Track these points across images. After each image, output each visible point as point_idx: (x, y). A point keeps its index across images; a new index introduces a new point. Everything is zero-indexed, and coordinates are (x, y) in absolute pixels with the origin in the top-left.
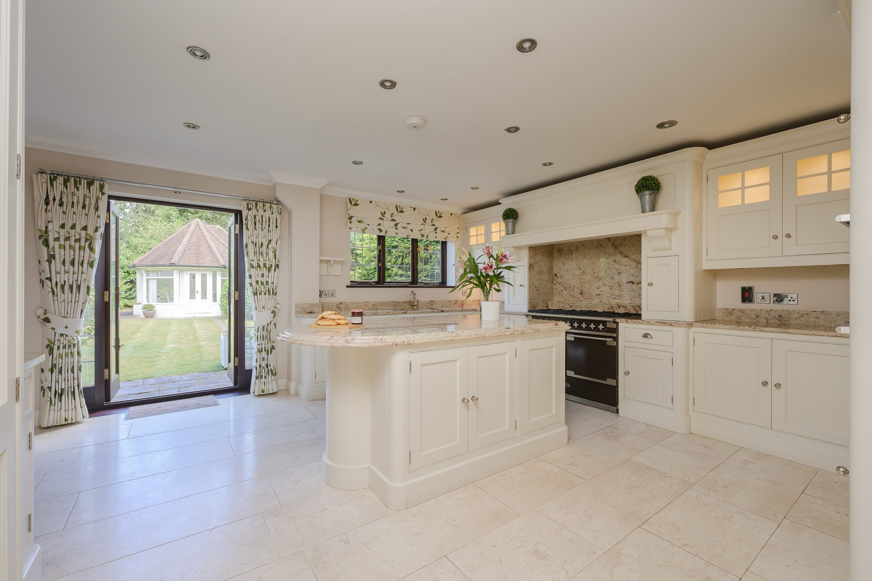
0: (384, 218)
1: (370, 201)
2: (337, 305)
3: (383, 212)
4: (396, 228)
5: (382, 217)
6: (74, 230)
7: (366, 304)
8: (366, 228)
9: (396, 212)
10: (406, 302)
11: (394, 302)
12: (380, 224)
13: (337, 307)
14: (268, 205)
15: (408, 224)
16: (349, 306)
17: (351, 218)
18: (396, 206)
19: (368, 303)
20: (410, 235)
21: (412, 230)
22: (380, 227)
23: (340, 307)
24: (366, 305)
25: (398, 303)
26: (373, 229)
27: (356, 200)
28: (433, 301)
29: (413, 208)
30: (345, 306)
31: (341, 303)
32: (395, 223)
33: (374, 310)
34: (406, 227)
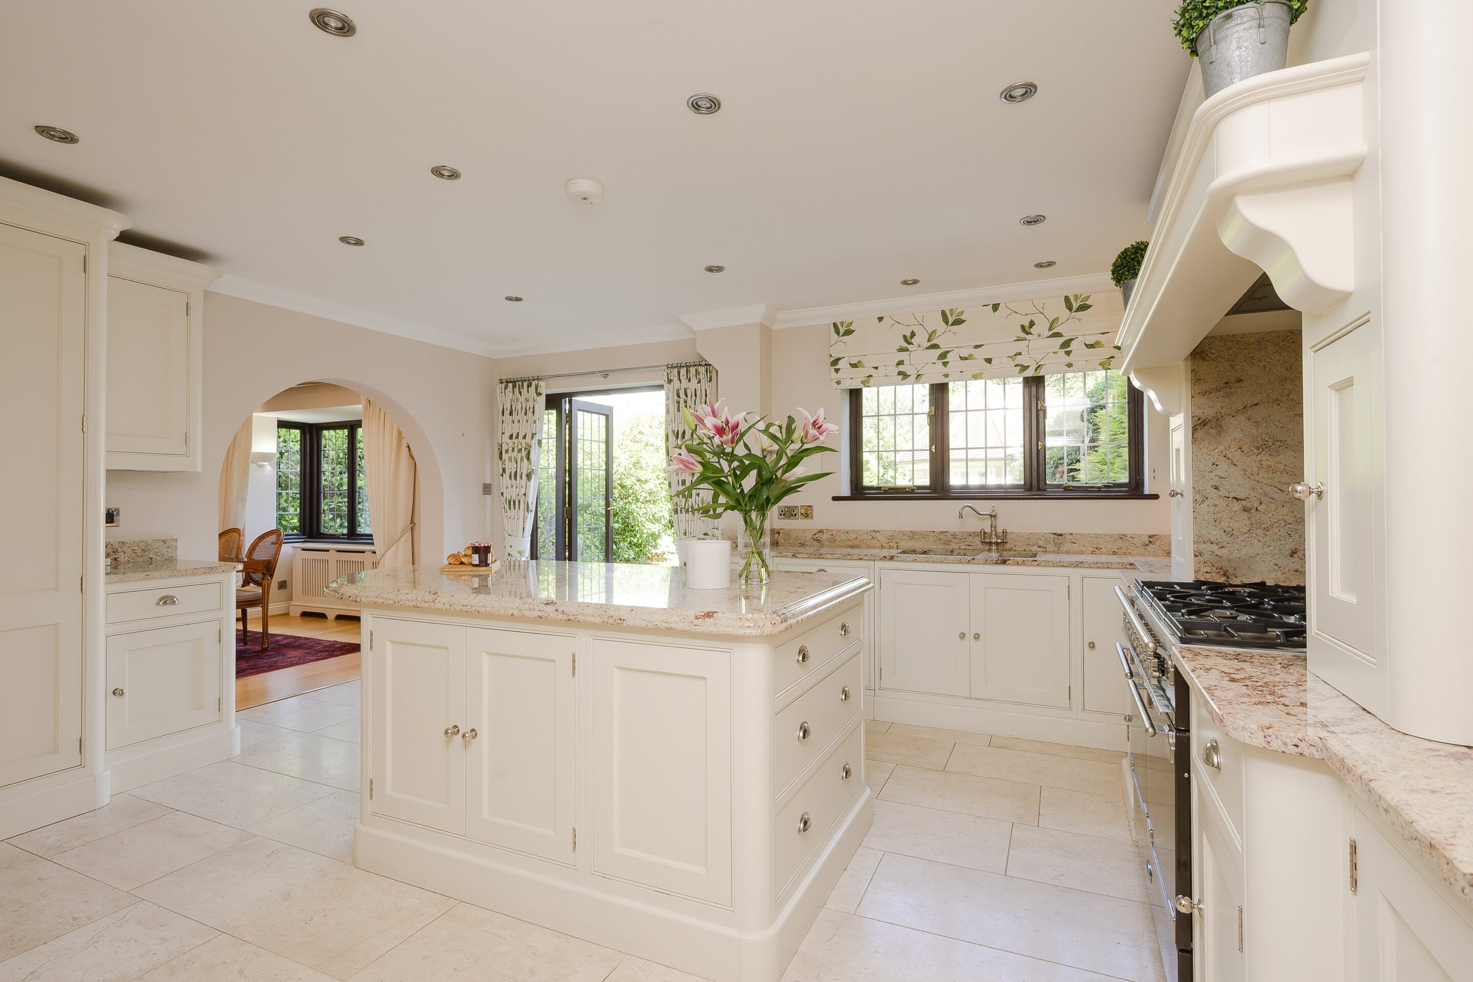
0: (910, 347)
1: (878, 318)
2: (815, 535)
3: (908, 335)
4: (943, 363)
5: (905, 345)
6: (517, 440)
7: (874, 534)
8: (871, 376)
9: (941, 326)
10: (975, 534)
11: (942, 532)
12: (900, 363)
13: (815, 538)
14: (693, 370)
15: (977, 347)
16: (837, 538)
17: (835, 362)
18: (943, 313)
19: (878, 534)
20: (982, 372)
21: (989, 361)
22: (901, 368)
23: (819, 538)
24: (873, 538)
25: (954, 536)
26: (886, 376)
27: (848, 324)
28: (1061, 535)
29: (991, 305)
30: (830, 536)
31: (821, 532)
32: (937, 352)
33: (891, 547)
34: (970, 355)
